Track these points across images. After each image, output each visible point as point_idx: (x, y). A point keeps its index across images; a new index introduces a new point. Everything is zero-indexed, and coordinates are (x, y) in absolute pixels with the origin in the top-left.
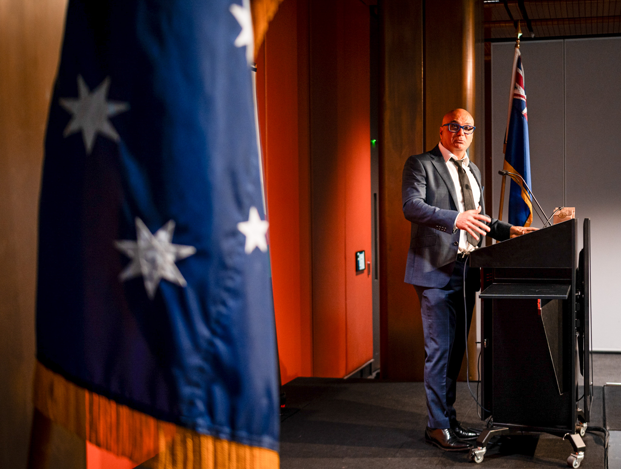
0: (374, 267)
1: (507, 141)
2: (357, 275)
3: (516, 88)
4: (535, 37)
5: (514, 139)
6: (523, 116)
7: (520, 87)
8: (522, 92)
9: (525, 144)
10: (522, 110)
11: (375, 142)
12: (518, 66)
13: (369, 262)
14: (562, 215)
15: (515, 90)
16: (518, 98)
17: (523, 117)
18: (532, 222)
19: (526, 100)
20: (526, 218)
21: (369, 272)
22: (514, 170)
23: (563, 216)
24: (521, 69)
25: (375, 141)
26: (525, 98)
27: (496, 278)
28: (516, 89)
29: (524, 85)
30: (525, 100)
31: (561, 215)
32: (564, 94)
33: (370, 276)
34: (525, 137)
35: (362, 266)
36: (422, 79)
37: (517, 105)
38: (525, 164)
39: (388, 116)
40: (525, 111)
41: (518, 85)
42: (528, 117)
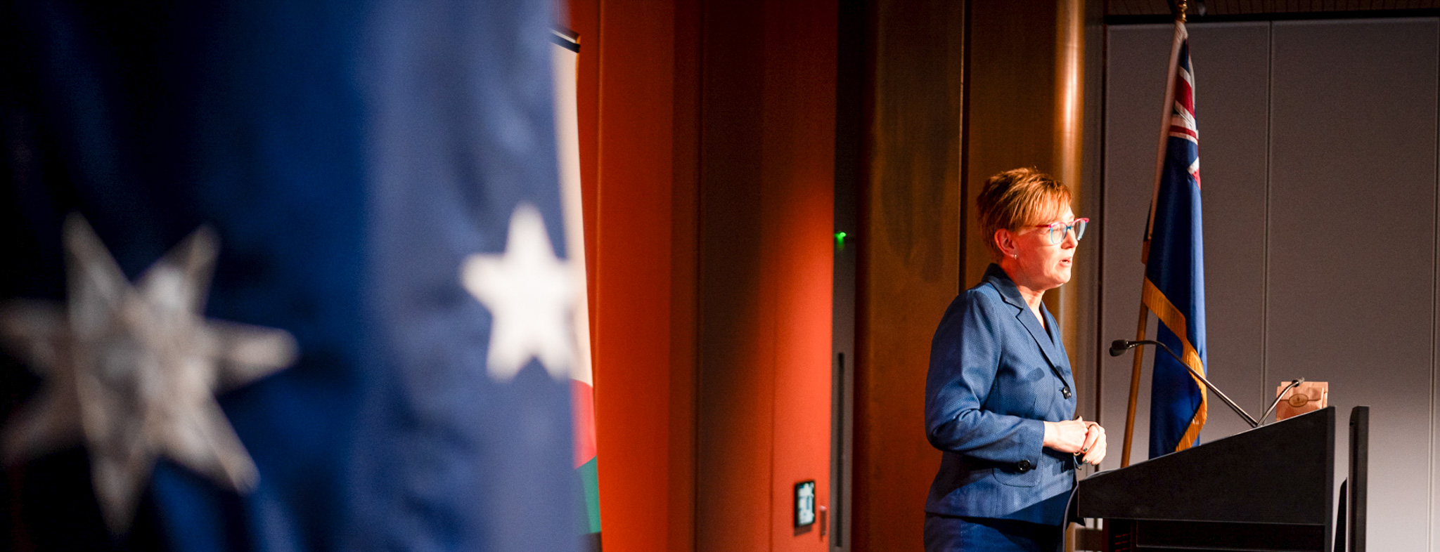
0: (834, 519)
1: (1153, 236)
2: (796, 534)
3: (1175, 112)
4: (1206, 14)
5: (1169, 228)
6: (1191, 177)
7: (1184, 112)
8: (1190, 122)
9: (1194, 242)
10: (1187, 164)
11: (844, 238)
12: (1182, 63)
13: (823, 508)
14: (1298, 399)
15: (1174, 119)
16: (1181, 135)
17: (1191, 179)
18: (1204, 423)
19: (1198, 141)
20: (1191, 413)
21: (823, 528)
22: (1167, 301)
23: (1299, 401)
24: (1189, 71)
25: (843, 235)
26: (1195, 137)
27: (1140, 543)
28: (1175, 115)
29: (1194, 106)
30: (1194, 140)
31: (1296, 399)
32: (1269, 143)
33: (826, 539)
34: (1194, 225)
35: (806, 516)
36: (962, 86)
37: (1177, 151)
38: (1192, 288)
39: (880, 171)
40: (1195, 166)
41: (1181, 107)
42: (1201, 181)
